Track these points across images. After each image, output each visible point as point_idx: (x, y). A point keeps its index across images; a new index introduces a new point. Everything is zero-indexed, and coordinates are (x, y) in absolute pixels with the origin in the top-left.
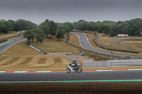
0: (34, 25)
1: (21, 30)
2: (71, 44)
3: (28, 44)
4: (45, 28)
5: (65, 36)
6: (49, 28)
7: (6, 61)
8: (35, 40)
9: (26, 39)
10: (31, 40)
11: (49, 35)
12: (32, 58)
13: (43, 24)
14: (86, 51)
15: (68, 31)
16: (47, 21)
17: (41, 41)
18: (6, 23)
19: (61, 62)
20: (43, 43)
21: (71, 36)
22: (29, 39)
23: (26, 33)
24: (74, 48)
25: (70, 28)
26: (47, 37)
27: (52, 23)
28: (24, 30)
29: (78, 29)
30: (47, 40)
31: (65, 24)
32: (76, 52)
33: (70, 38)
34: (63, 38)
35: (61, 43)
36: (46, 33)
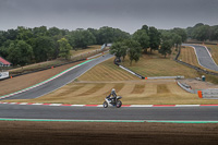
0: (124, 35)
1: (106, 43)
2: (183, 63)
3: (117, 63)
4: (142, 39)
5: (173, 49)
6: (148, 38)
7: (85, 89)
8: (127, 57)
9: (114, 57)
10: (122, 58)
11: (149, 50)
12: (123, 85)
13: (139, 32)
14: (207, 72)
15: (178, 42)
16: (145, 27)
17: (137, 59)
18: (85, 33)
19: (167, 91)
20: (139, 62)
21: (182, 50)
22: (118, 55)
23: (114, 47)
24: (188, 69)
25: (181, 37)
26: (146, 53)
27: (153, 29)
28: (110, 42)
29: (194, 38)
30: (145, 56)
31: (172, 31)
32: (192, 75)
33: (182, 53)
34: (170, 53)
35: (168, 61)
36: (144, 45)
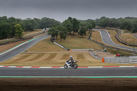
0: (58, 23)
1: (46, 27)
2: (93, 41)
3: (52, 40)
4: (68, 26)
5: (87, 32)
6: (72, 25)
7: (32, 57)
8: (59, 37)
9: (50, 36)
10: (55, 37)
11: (72, 32)
12: (56, 54)
13: (66, 22)
14: (108, 47)
15: (90, 28)
16: (70, 18)
17: (64, 38)
18: (32, 21)
19: (83, 58)
20: (66, 40)
21: (93, 33)
22: (53, 36)
23: (50, 31)
24: (96, 45)
25: (92, 25)
26: (70, 34)
27: (75, 20)
28: (48, 27)
29: (100, 25)
30: (70, 36)
31: (87, 21)
32: (98, 48)
33: (92, 35)
34: (85, 35)
35: (84, 39)
36: (69, 30)
